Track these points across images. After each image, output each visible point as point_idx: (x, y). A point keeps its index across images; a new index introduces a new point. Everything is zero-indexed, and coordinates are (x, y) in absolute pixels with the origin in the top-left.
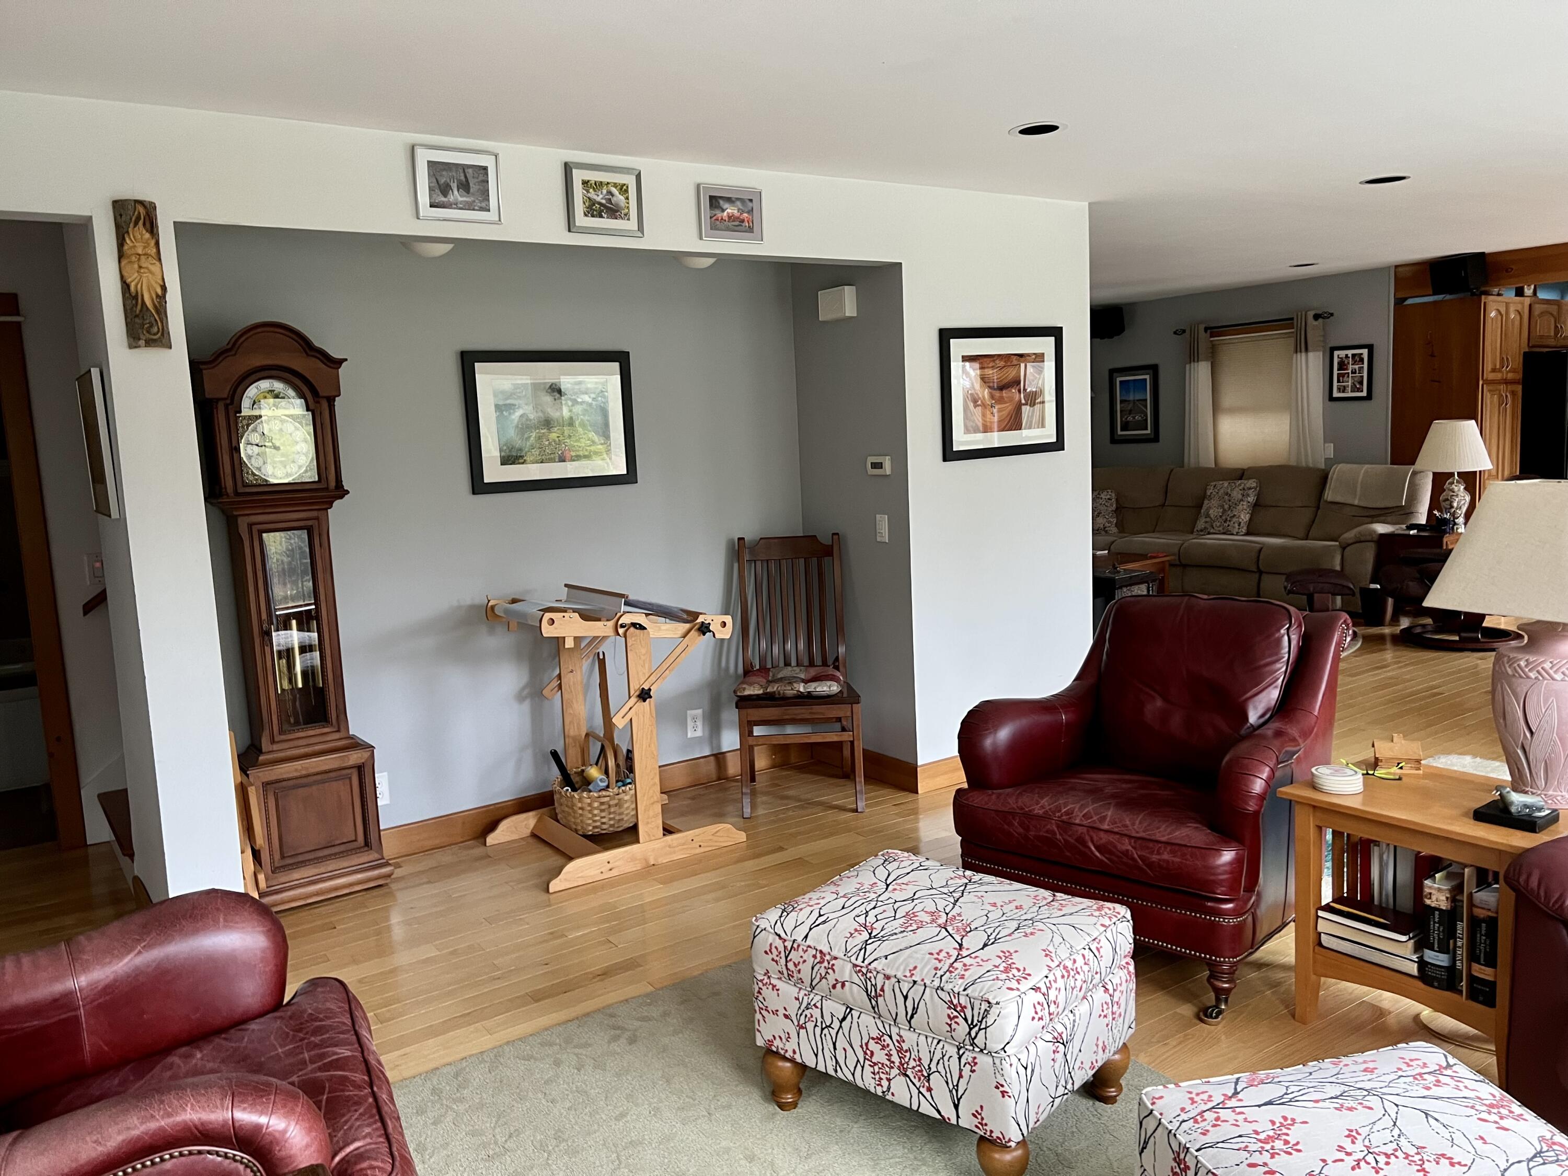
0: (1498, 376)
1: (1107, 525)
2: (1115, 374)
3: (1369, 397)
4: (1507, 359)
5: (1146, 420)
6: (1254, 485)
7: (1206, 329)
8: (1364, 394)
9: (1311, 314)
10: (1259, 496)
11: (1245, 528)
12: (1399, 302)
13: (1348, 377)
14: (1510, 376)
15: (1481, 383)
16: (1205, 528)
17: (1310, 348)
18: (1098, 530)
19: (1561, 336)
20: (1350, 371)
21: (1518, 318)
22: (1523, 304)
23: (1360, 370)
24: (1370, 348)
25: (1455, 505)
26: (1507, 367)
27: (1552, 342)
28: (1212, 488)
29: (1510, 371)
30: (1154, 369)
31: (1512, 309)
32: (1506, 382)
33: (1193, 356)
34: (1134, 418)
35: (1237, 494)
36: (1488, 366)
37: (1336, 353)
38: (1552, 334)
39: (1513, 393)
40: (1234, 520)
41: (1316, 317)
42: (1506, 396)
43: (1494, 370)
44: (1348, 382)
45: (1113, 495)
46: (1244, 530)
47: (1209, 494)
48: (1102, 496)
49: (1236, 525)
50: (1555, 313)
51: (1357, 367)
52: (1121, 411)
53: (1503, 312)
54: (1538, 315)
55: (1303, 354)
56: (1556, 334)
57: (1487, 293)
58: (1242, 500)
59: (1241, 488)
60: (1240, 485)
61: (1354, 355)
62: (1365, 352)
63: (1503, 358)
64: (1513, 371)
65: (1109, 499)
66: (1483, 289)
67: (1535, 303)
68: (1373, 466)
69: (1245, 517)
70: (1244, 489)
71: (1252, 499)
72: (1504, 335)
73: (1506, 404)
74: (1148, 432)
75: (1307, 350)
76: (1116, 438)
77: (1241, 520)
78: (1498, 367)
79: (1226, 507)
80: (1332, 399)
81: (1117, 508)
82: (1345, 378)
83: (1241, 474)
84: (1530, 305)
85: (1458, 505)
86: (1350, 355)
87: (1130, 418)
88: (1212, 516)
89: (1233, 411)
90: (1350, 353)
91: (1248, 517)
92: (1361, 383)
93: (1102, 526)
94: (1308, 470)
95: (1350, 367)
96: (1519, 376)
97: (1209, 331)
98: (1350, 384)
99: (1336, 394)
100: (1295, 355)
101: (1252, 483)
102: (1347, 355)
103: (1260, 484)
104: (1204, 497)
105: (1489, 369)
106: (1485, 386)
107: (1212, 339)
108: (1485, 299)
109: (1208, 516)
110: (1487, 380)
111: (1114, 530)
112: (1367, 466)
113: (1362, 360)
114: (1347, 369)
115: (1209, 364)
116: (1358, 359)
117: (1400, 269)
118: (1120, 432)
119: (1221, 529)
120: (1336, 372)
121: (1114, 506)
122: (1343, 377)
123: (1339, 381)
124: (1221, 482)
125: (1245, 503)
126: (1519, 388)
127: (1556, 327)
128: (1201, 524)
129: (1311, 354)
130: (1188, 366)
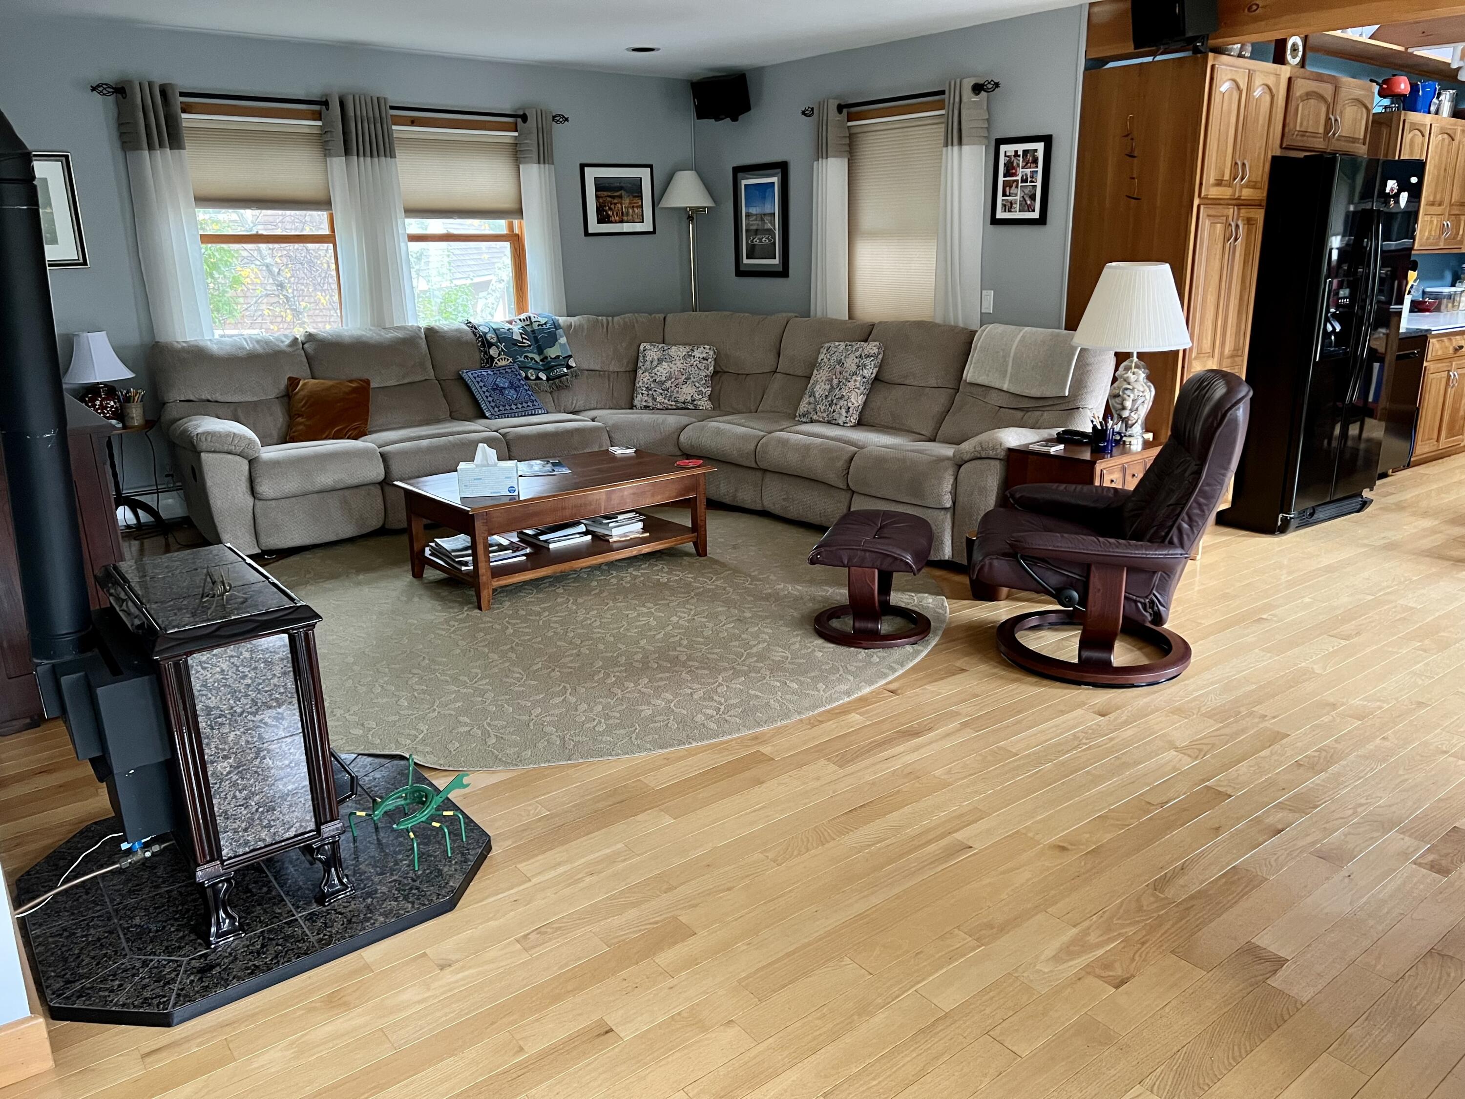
0: (1225, 192)
1: (696, 397)
2: (740, 175)
3: (1042, 221)
4: (1244, 164)
5: (774, 243)
6: (876, 350)
7: (840, 108)
8: (1036, 215)
9: (968, 83)
10: (881, 367)
11: (856, 416)
12: (1094, 65)
13: (1017, 187)
14: (1247, 193)
15: (1196, 202)
16: (808, 412)
17: (964, 139)
18: (684, 403)
19: (1334, 134)
20: (1019, 178)
21: (1268, 98)
22: (1278, 76)
23: (1032, 177)
24: (1047, 140)
25: (1128, 404)
26: (1242, 179)
27: (1319, 144)
28: (825, 351)
29: (1247, 186)
30: (783, 167)
31: (1258, 81)
32: (1240, 203)
33: (821, 151)
34: (761, 240)
35: (851, 363)
36: (1211, 176)
37: (1003, 148)
38: (1321, 130)
39: (1249, 221)
40: (842, 403)
41: (978, 88)
42: (1237, 226)
43: (1219, 183)
44: (1016, 195)
45: (711, 353)
46: (854, 419)
47: (819, 360)
48: (697, 354)
49: (843, 411)
50: (1329, 99)
51: (1028, 171)
52: (747, 231)
53: (1243, 86)
54: (1301, 97)
55: (956, 148)
56: (1327, 132)
57: (1219, 51)
58: (855, 374)
59: (857, 354)
60: (857, 350)
61: (1025, 152)
62: (1040, 147)
63: (1236, 163)
64: (1252, 185)
65: (704, 359)
66: (1212, 42)
67: (1297, 77)
68: (1034, 329)
69: (857, 400)
70: (861, 356)
71: (870, 372)
72: (1243, 126)
73: (1236, 239)
74: (776, 261)
75: (960, 143)
76: (742, 268)
77: (850, 405)
78: (1227, 177)
79: (835, 381)
80: (995, 221)
81: (716, 373)
82: (1013, 190)
83: (867, 333)
84: (1290, 79)
85: (1133, 405)
86: (1020, 153)
87: (756, 241)
88: (817, 396)
89: (874, 234)
90: (1021, 147)
91: (861, 399)
92: (1033, 197)
93: (689, 399)
94: (952, 331)
95: (1020, 171)
96: (1261, 194)
97: (845, 111)
98: (1018, 198)
99: (1000, 215)
100: (944, 149)
101: (872, 348)
102: (1016, 152)
103: (885, 349)
104: (813, 364)
105: (1212, 181)
106: (1202, 207)
107: (850, 124)
108: (1215, 59)
109: (812, 394)
110: (1206, 198)
111: (704, 404)
112: (1027, 329)
113: (1035, 161)
114: (1014, 175)
115: (845, 162)
116: (1030, 158)
117: (1096, 9)
118: (746, 261)
119: (825, 415)
120: (1001, 179)
121: (711, 368)
122: (1011, 187)
123: (1004, 194)
124: (837, 343)
125: (859, 378)
126: (1259, 215)
127: (1328, 119)
128: (803, 407)
129: (965, 148)
130: (815, 163)
